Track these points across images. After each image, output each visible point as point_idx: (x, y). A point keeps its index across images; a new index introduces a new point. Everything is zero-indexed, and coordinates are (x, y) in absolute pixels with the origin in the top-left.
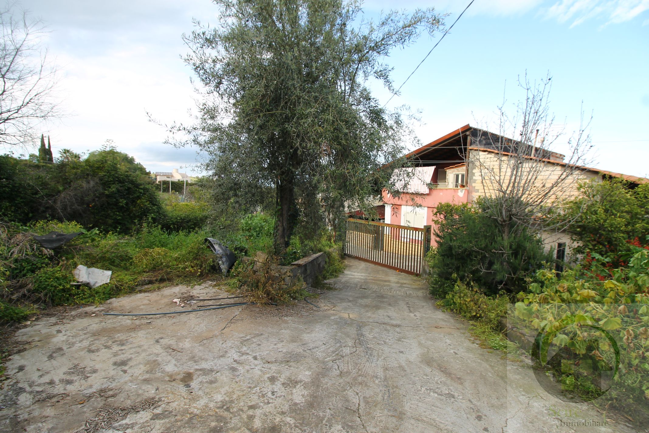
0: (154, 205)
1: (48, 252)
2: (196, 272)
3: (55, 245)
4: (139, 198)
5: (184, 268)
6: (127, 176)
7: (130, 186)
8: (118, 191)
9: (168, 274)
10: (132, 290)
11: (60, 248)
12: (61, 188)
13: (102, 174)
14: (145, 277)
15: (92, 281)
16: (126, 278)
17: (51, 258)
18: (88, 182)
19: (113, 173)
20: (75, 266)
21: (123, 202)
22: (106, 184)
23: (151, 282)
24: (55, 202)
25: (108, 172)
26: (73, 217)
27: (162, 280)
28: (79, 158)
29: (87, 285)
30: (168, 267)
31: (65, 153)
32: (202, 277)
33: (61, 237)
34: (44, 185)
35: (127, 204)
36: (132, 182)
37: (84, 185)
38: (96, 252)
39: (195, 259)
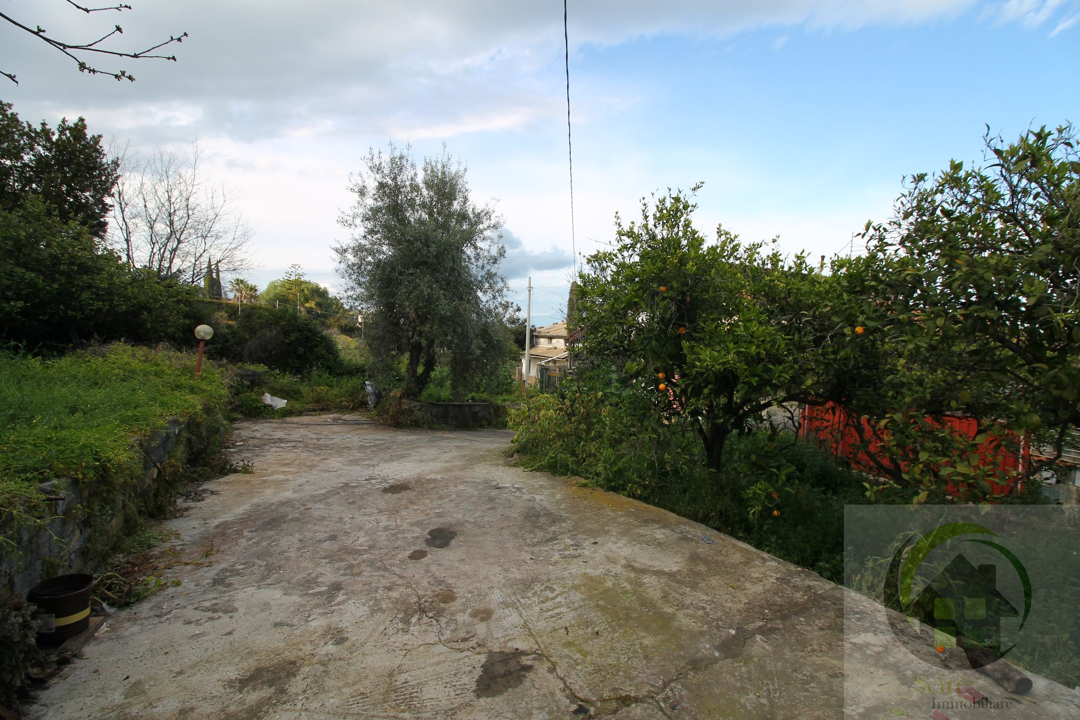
0: (330, 353)
1: (247, 383)
2: (349, 405)
3: (251, 378)
4: (316, 346)
5: (341, 402)
6: (306, 325)
7: (309, 334)
8: (297, 339)
9: (327, 405)
10: (300, 414)
11: (254, 380)
12: (248, 337)
13: (283, 323)
14: (310, 406)
15: (274, 405)
16: (297, 405)
17: (249, 387)
18: (271, 331)
19: (293, 322)
20: (263, 394)
21: (301, 350)
22: (286, 333)
23: (314, 410)
24: (243, 349)
25: (289, 321)
26: (259, 361)
27: (322, 410)
28: (256, 290)
29: (271, 406)
30: (328, 400)
31: (238, 284)
32: (354, 409)
33: (254, 374)
34: (234, 333)
35: (305, 352)
36: (310, 331)
37: (268, 334)
38: (277, 386)
39: (350, 396)
